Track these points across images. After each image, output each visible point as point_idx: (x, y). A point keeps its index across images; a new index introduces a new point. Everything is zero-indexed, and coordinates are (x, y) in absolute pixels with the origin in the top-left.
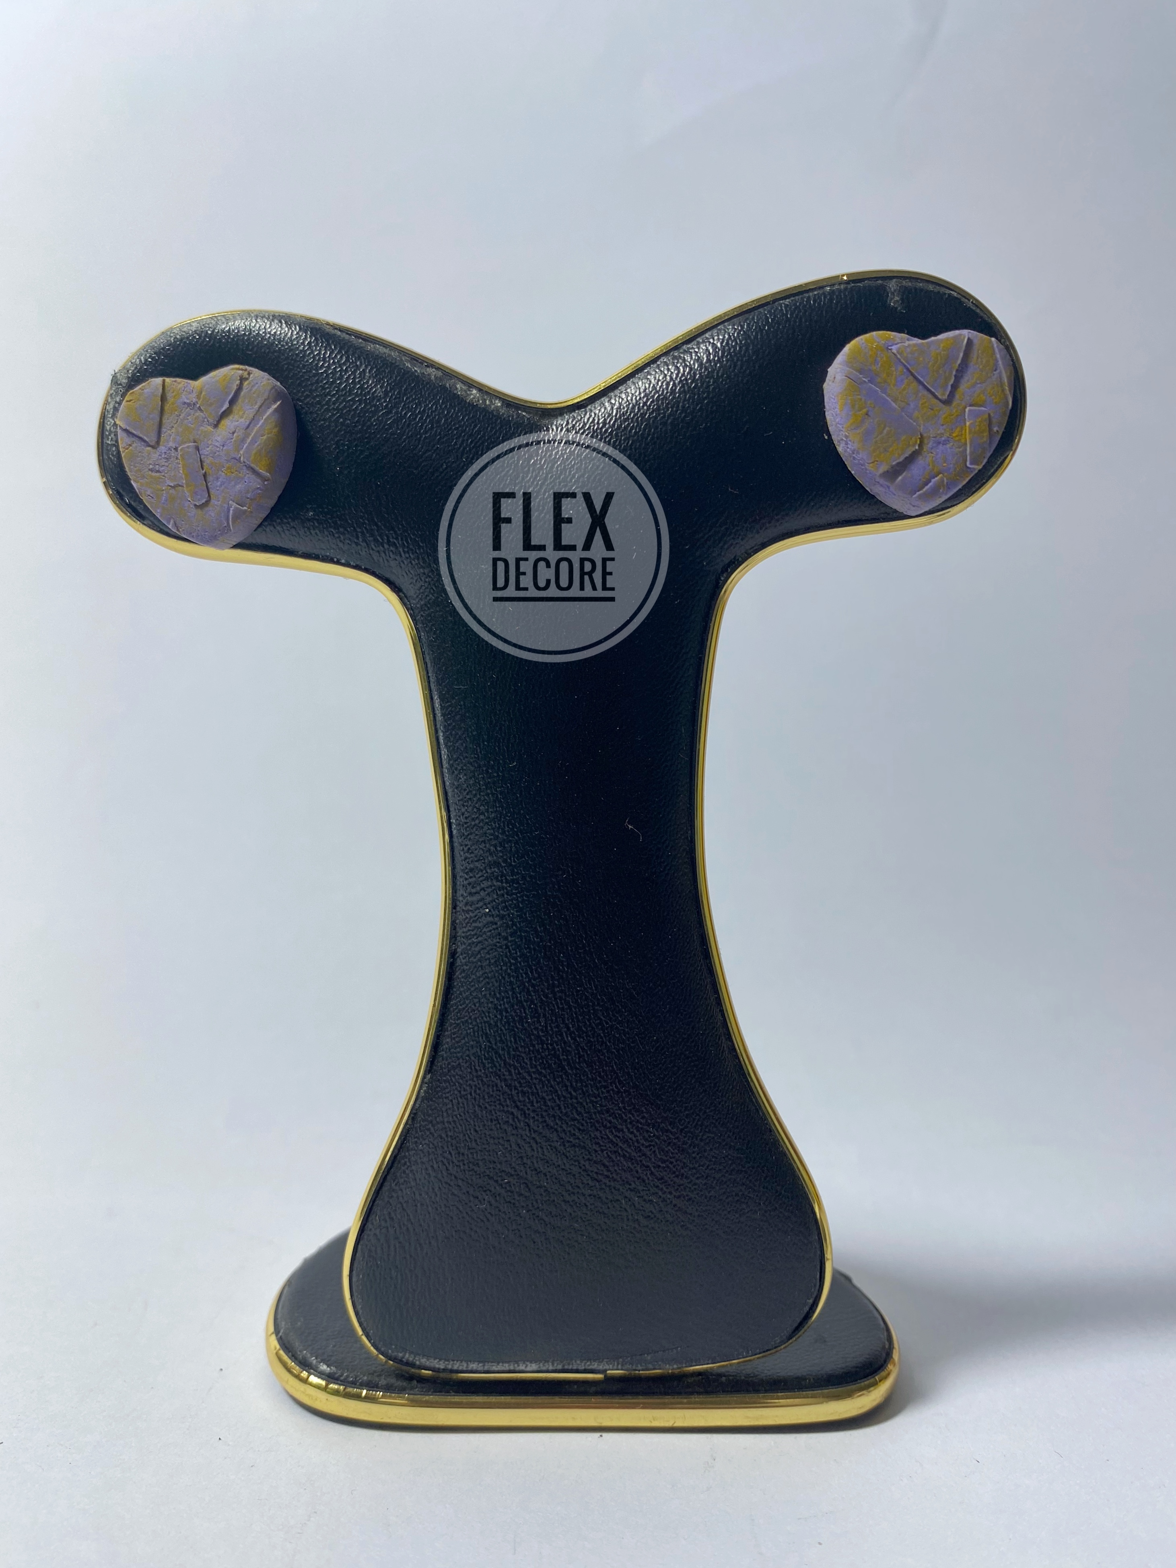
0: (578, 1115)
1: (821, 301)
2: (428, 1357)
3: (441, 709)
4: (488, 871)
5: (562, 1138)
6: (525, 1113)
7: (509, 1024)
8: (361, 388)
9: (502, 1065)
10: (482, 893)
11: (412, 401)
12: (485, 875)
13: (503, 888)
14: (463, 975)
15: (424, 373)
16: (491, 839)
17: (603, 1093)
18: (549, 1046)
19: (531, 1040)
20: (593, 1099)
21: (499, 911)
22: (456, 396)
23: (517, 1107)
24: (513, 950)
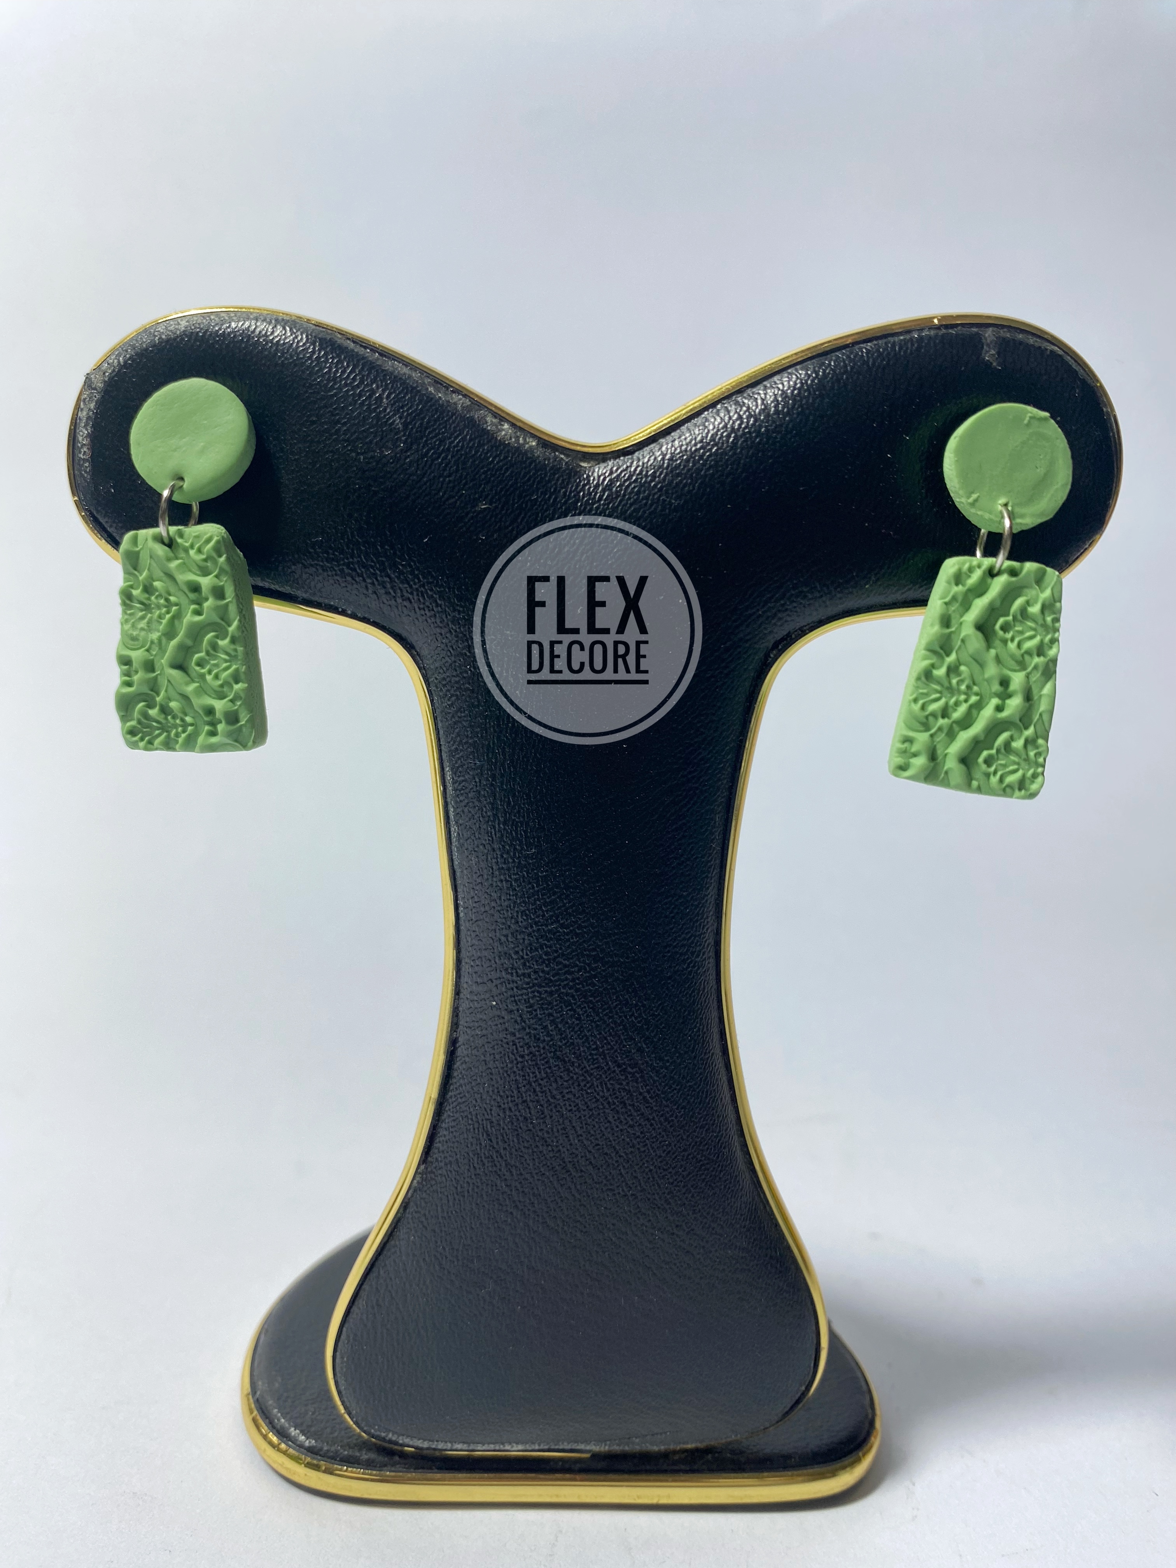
0: (581, 1216)
1: (907, 348)
2: (412, 1437)
3: (454, 783)
4: (497, 961)
5: (562, 1239)
6: (524, 1214)
7: (513, 1124)
8: (378, 417)
9: (504, 1164)
10: (489, 984)
11: (435, 436)
12: (494, 966)
13: (513, 982)
14: (464, 1066)
15: (449, 401)
16: (502, 929)
17: (608, 1195)
18: (554, 1148)
19: (535, 1140)
20: (598, 1202)
21: (507, 1006)
22: (485, 432)
23: (516, 1206)
24: (521, 1047)
